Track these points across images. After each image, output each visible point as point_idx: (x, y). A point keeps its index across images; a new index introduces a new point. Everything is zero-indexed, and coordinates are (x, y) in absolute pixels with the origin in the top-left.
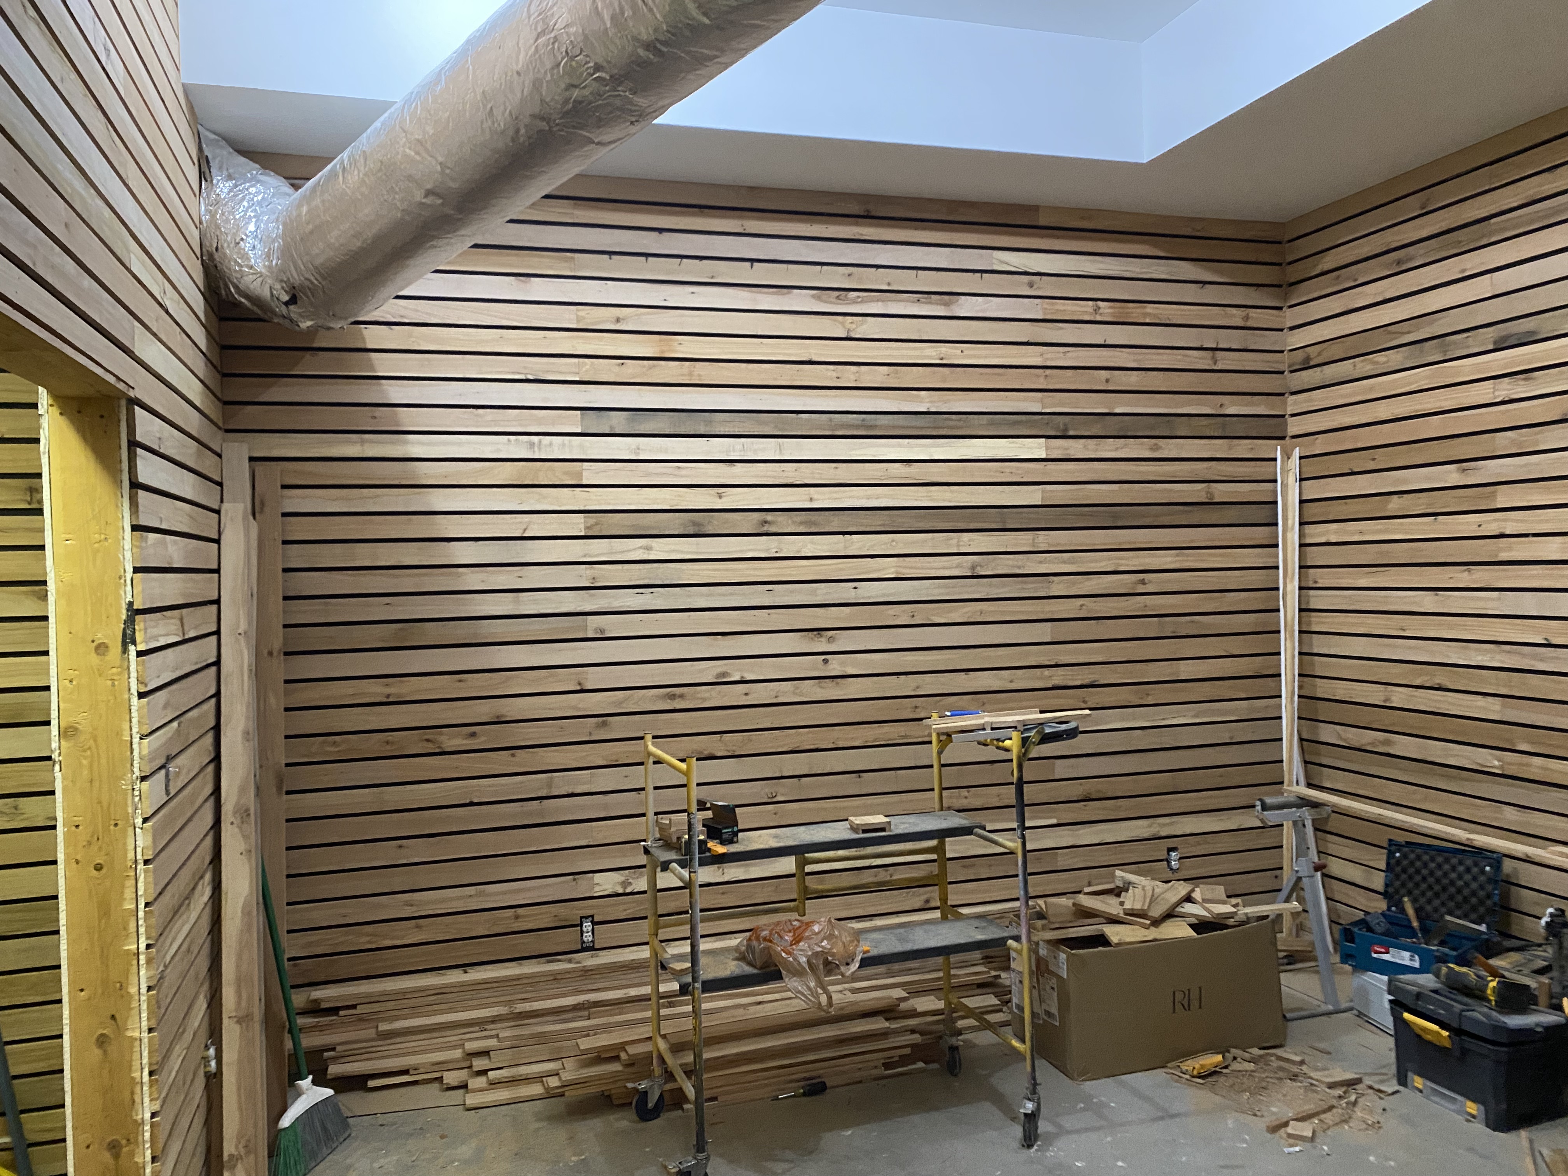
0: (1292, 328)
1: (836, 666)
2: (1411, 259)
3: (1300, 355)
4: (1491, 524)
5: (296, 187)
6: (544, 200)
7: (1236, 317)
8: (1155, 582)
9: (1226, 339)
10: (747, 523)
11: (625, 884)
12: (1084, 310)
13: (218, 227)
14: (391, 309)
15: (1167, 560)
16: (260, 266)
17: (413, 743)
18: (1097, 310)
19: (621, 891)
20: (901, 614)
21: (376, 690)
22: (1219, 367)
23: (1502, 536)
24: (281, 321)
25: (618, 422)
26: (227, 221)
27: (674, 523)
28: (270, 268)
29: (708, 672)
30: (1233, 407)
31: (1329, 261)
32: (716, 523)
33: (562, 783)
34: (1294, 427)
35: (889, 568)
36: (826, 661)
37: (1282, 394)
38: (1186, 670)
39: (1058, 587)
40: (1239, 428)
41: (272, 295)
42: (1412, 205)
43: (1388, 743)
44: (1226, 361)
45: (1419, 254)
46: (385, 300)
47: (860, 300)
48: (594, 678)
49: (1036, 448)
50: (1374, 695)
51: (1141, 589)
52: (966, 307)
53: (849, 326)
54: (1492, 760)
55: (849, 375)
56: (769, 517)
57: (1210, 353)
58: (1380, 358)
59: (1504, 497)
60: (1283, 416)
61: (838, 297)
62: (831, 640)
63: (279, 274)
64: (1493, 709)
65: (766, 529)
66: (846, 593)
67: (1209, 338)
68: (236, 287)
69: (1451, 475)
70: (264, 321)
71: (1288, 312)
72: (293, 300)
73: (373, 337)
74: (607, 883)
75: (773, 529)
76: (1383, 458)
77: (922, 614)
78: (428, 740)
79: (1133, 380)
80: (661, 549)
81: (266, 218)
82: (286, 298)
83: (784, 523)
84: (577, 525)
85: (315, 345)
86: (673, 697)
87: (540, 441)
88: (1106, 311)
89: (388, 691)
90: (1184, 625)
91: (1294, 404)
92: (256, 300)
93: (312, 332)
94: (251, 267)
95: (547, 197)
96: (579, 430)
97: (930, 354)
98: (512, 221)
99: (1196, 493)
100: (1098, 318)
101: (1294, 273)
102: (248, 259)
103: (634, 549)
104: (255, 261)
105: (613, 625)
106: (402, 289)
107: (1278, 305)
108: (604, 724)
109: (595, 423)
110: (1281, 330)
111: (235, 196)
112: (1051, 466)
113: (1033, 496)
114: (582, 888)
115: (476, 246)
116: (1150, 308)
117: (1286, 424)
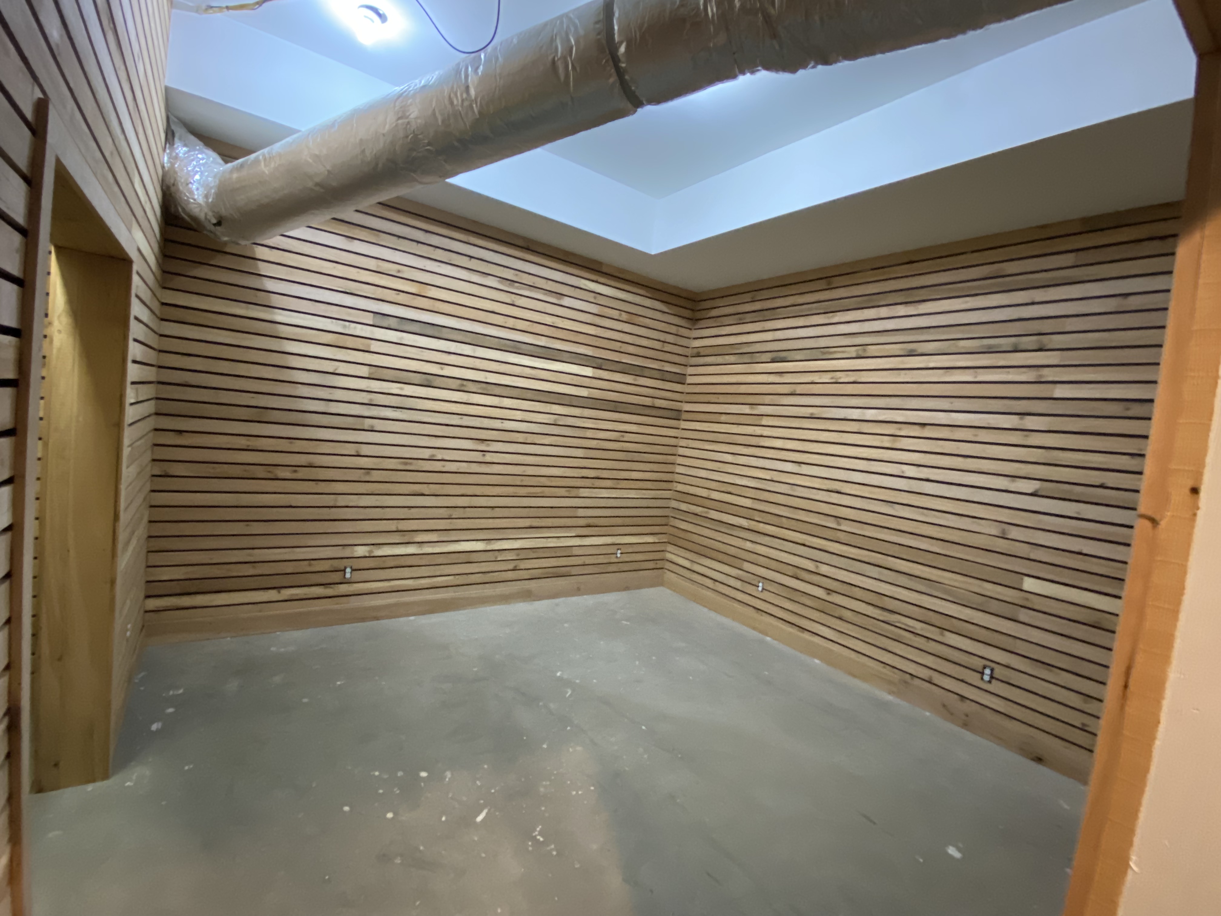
0: (694, 339)
1: (489, 458)
2: (745, 319)
3: (695, 351)
4: (758, 431)
5: (226, 162)
6: (378, 205)
7: (673, 329)
8: (628, 437)
9: (670, 338)
10: (455, 384)
11: (371, 552)
12: (615, 314)
13: (176, 172)
14: (277, 240)
15: (633, 428)
16: (201, 200)
17: (260, 472)
18: (620, 315)
19: (368, 555)
20: (520, 437)
21: (243, 442)
22: (664, 349)
23: (762, 436)
24: (209, 234)
25: (393, 322)
26: (182, 170)
27: (417, 378)
28: (207, 203)
29: (427, 453)
30: (668, 367)
31: (714, 313)
32: (438, 382)
33: (342, 501)
34: (690, 380)
35: (518, 415)
36: (484, 455)
37: (686, 366)
38: (635, 475)
39: (589, 434)
40: (668, 376)
41: (206, 218)
42: (747, 297)
43: (707, 513)
44: (668, 348)
45: (749, 318)
46: (275, 236)
47: (519, 288)
48: (365, 450)
49: (588, 371)
50: (704, 493)
51: (622, 439)
52: (566, 301)
53: (513, 299)
54: (744, 523)
55: (511, 322)
56: (465, 383)
57: (662, 343)
58: (727, 357)
59: (765, 421)
60: (685, 375)
61: (510, 284)
62: (488, 445)
63: (212, 206)
64: (748, 503)
65: (463, 388)
66: (497, 424)
67: (662, 336)
68: (183, 209)
69: (746, 409)
70: (195, 230)
71: (694, 331)
72: (219, 224)
73: (261, 252)
74: (361, 551)
75: (466, 389)
76: (722, 399)
77: (530, 438)
78: (269, 472)
79: (631, 349)
80: (408, 390)
81: (206, 174)
82: (214, 221)
83: (471, 387)
84: (364, 371)
85: (225, 250)
86: (406, 464)
87: (349, 325)
88: (624, 317)
89: (249, 443)
90: (636, 457)
91: (690, 370)
92: (195, 219)
93: (225, 243)
94: (195, 200)
95: (380, 203)
96: (371, 323)
97: (549, 320)
98: (357, 211)
99: (648, 401)
100: (621, 319)
101: (698, 315)
102: (194, 194)
103: (394, 388)
104: (198, 197)
105: (379, 425)
106: (287, 231)
107: (690, 327)
108: (368, 473)
109: (380, 321)
110: (690, 338)
111: (189, 157)
112: (594, 380)
113: (584, 392)
114: (347, 552)
115: (334, 219)
116: (641, 319)
117: (686, 379)
